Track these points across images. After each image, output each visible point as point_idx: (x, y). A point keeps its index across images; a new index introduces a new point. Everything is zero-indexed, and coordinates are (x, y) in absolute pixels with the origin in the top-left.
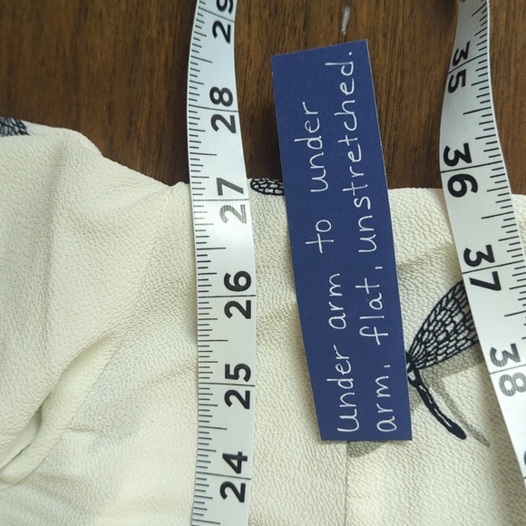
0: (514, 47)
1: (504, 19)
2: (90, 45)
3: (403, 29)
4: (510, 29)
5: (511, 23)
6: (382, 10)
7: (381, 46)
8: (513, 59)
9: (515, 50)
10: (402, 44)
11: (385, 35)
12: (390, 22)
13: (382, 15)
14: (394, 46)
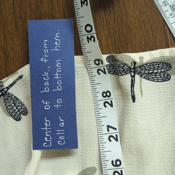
0: (157, 41)
1: (151, 33)
2: (11, 69)
3: (118, 43)
4: (154, 36)
5: (154, 34)
6: (109, 38)
7: (112, 50)
8: (157, 46)
9: (157, 42)
10: (119, 48)
11: (112, 46)
12: (113, 42)
13: (110, 40)
14: (116, 49)
